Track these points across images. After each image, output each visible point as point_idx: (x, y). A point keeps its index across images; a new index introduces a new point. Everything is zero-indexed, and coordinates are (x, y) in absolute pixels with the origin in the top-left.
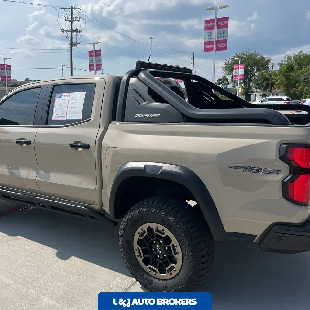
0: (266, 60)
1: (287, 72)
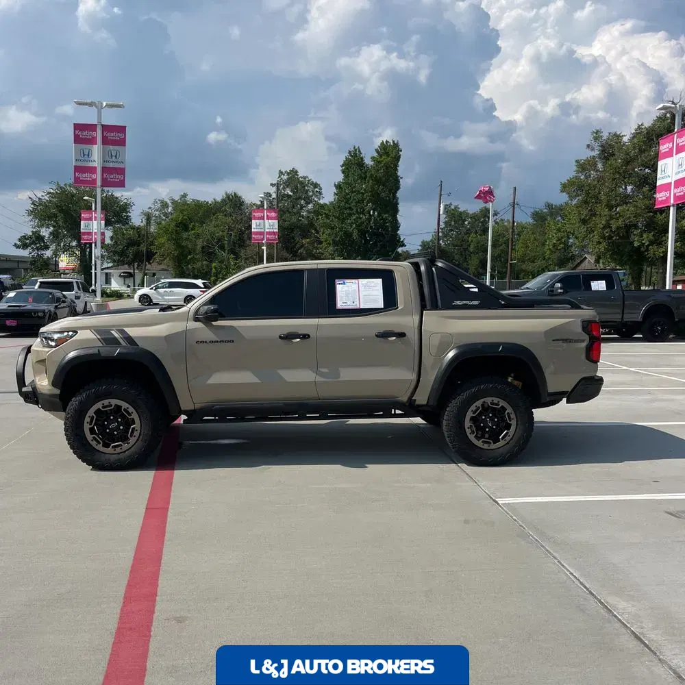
0: (122, 203)
1: (177, 233)
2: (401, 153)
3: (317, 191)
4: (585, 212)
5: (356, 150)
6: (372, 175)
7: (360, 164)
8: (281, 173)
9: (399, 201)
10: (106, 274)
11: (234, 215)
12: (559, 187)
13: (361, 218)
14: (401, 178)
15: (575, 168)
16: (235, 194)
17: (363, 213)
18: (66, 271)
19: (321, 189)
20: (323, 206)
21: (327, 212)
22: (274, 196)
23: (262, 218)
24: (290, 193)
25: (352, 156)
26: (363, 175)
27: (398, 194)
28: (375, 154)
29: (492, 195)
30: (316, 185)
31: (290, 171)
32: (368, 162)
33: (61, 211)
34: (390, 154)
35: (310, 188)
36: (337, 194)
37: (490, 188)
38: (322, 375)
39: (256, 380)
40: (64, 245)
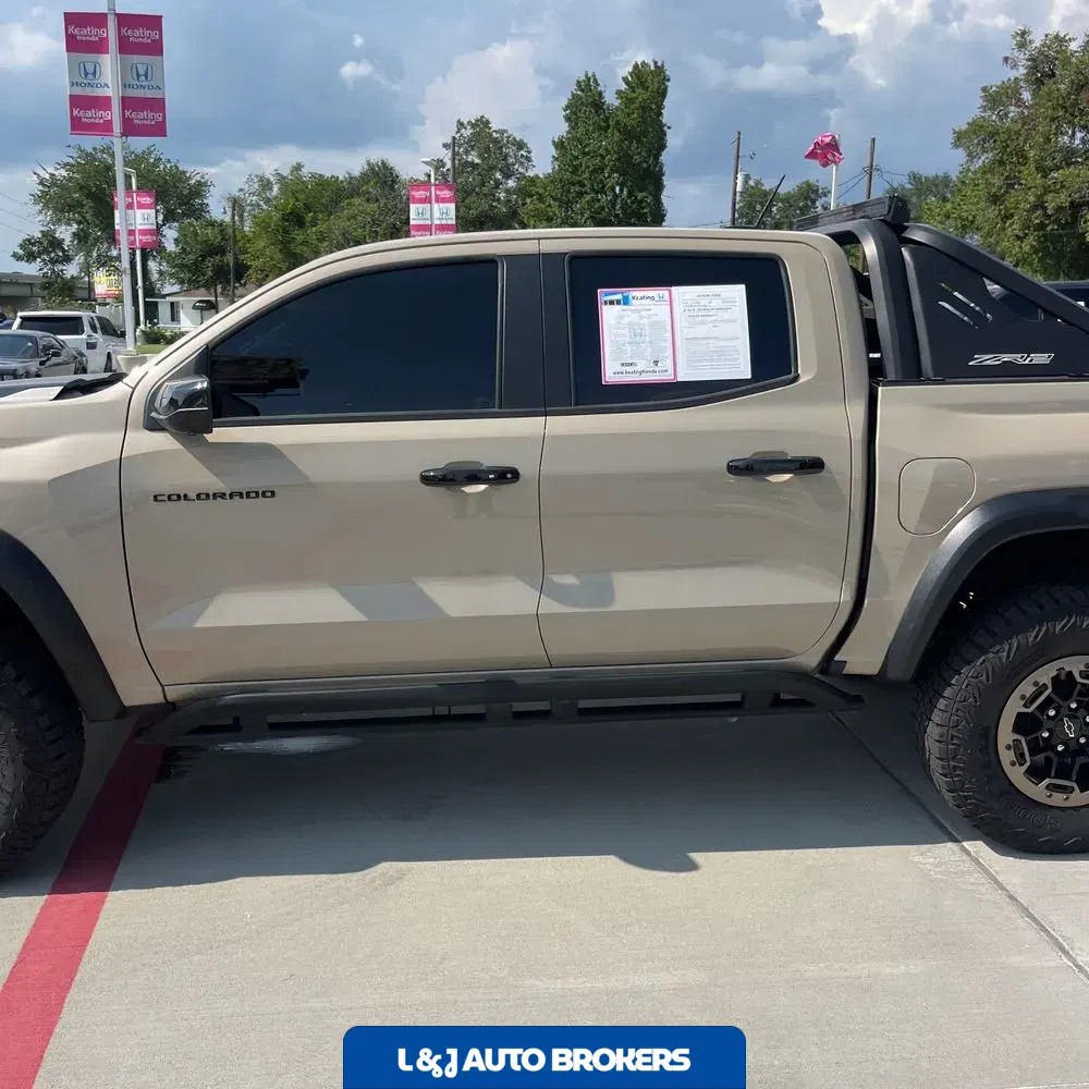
0: (192, 182)
1: (286, 231)
2: (668, 84)
3: (522, 155)
4: (997, 181)
5: (589, 79)
6: (618, 123)
7: (597, 104)
8: (460, 125)
9: (665, 169)
10: (172, 304)
11: (382, 201)
12: (951, 138)
13: (599, 200)
14: (669, 128)
15: (980, 102)
16: (383, 163)
17: (602, 191)
18: (108, 300)
19: (529, 152)
20: (533, 181)
21: (541, 191)
22: (449, 165)
23: (427, 200)
24: (477, 161)
25: (583, 91)
26: (602, 124)
27: (665, 157)
28: (623, 87)
29: (838, 150)
30: (521, 145)
31: (477, 120)
32: (611, 99)
33: (90, 195)
34: (649, 85)
35: (511, 151)
36: (556, 159)
37: (834, 137)
38: (560, 594)
39: (356, 616)
40: (99, 256)
